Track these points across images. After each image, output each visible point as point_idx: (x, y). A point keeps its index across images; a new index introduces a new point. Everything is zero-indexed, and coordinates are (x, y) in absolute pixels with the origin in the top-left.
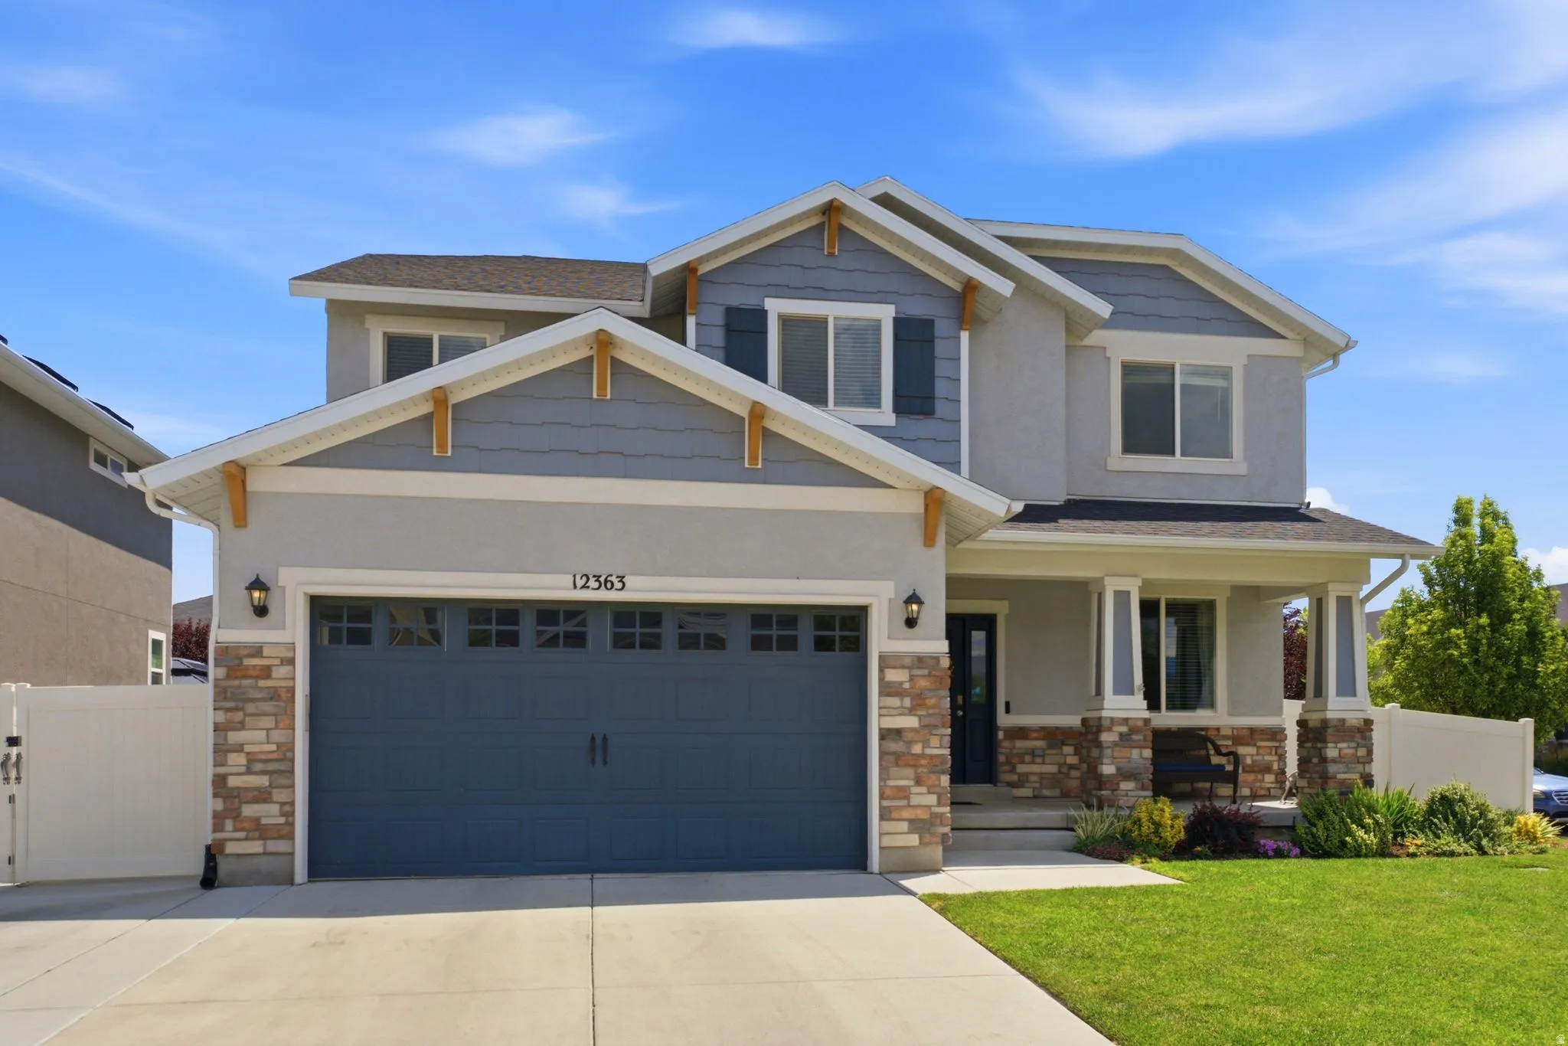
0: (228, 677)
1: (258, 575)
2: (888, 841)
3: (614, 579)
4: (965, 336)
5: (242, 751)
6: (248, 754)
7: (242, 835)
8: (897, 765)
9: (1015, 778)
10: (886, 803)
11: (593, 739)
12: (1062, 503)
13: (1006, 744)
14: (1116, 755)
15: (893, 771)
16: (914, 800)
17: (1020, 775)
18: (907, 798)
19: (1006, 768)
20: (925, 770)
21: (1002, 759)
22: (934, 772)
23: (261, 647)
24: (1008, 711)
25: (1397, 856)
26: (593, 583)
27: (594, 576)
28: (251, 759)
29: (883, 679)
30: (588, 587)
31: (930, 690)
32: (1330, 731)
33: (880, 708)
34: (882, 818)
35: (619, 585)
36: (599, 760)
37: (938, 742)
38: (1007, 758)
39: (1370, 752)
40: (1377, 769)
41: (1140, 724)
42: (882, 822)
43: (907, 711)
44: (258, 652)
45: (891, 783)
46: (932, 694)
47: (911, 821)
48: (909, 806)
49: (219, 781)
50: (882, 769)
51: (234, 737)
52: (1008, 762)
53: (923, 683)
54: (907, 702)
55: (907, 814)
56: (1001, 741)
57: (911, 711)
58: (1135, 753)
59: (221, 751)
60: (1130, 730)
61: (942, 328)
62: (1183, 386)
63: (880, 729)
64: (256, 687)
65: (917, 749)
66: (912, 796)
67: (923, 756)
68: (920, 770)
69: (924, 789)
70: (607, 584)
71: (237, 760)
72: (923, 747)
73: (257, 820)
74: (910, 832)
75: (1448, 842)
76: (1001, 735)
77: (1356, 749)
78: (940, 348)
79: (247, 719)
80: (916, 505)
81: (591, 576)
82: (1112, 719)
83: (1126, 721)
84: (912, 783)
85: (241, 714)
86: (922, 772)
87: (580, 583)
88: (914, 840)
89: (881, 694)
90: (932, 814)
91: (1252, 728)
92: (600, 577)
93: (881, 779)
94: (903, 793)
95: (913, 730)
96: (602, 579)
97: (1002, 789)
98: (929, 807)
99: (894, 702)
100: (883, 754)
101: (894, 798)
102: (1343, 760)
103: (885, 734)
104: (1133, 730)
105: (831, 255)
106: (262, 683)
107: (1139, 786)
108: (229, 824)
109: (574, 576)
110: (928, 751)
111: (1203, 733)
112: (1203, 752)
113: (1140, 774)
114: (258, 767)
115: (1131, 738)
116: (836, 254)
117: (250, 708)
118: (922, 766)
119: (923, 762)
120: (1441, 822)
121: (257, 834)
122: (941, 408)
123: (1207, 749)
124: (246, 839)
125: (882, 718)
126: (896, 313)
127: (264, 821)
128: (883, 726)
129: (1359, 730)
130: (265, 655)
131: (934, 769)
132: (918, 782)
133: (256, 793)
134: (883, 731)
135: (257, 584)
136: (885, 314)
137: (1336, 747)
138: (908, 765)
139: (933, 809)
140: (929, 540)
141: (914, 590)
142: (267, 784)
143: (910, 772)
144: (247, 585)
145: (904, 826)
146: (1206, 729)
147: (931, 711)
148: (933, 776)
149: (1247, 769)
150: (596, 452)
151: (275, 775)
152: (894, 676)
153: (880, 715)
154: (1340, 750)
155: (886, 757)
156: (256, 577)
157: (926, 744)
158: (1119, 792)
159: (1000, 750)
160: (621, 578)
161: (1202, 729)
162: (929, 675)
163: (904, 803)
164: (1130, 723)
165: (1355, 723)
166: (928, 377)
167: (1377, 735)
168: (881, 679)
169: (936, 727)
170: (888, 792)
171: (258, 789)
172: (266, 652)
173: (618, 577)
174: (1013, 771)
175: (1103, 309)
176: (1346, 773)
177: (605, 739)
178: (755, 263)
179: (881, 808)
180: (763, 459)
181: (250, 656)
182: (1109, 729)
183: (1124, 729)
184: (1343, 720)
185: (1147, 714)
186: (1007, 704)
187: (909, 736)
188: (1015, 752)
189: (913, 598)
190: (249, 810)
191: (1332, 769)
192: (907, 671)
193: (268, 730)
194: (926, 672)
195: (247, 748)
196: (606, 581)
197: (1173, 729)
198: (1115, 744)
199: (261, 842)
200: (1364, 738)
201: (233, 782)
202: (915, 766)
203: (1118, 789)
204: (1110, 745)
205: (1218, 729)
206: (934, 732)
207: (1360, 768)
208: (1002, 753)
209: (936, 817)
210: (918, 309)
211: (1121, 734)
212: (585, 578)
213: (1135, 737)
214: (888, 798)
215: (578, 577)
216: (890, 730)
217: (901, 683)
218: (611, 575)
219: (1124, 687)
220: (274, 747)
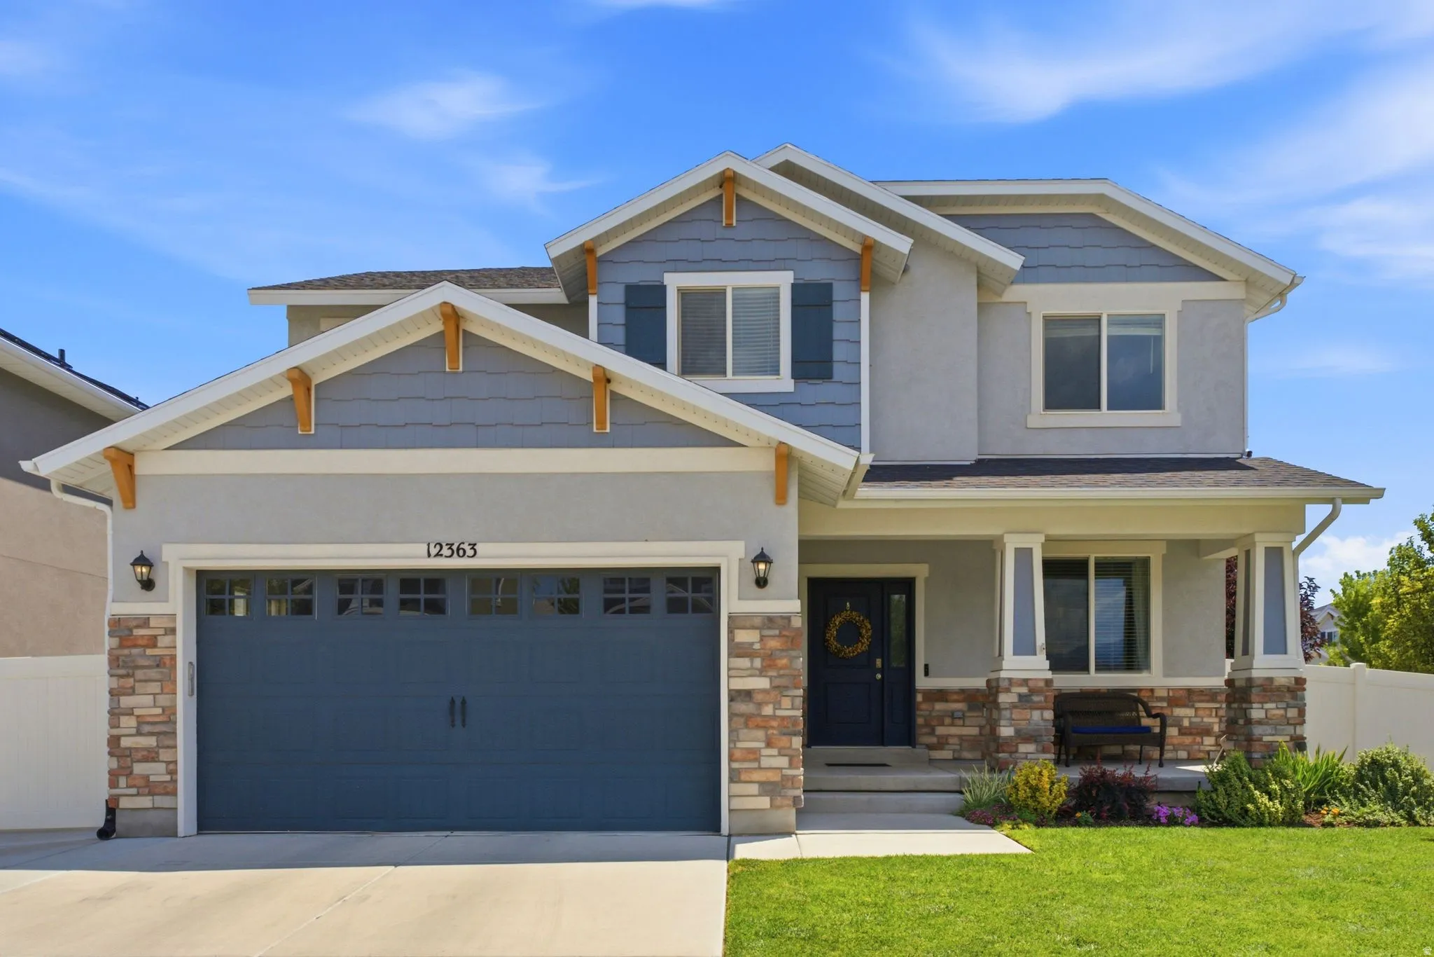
0: (121, 646)
1: (142, 552)
2: (738, 804)
3: (466, 546)
5: (132, 714)
6: (138, 717)
7: (134, 791)
8: (747, 726)
9: (934, 740)
10: (735, 765)
11: (453, 702)
12: (973, 462)
13: (924, 706)
14: (1015, 716)
15: (744, 733)
16: (765, 762)
17: (939, 737)
18: (757, 760)
19: (925, 730)
20: (775, 732)
21: (920, 721)
22: (784, 734)
23: (149, 618)
24: (927, 674)
26: (446, 551)
27: (447, 545)
28: (141, 721)
29: (733, 640)
30: (441, 555)
31: (782, 650)
32: (1254, 690)
33: (729, 669)
34: (731, 780)
35: (470, 552)
36: (458, 722)
37: (790, 704)
38: (925, 720)
39: (1302, 713)
41: (1042, 684)
42: (732, 785)
43: (758, 672)
44: (145, 623)
45: (739, 745)
46: (784, 654)
47: (761, 783)
48: (760, 768)
49: (114, 741)
50: (731, 731)
51: (126, 701)
52: (927, 724)
53: (773, 644)
54: (758, 663)
55: (757, 776)
56: (920, 703)
57: (761, 673)
58: (1036, 715)
59: (115, 714)
60: (1030, 690)
63: (730, 691)
64: (144, 655)
65: (768, 710)
66: (762, 758)
67: (774, 717)
68: (770, 732)
69: (774, 752)
70: (459, 552)
71: (128, 723)
72: (775, 709)
73: (146, 778)
74: (760, 795)
76: (919, 697)
77: (1285, 709)
79: (137, 684)
80: (765, 463)
81: (444, 544)
82: (1009, 680)
83: (1026, 681)
84: (762, 745)
85: (131, 680)
86: (773, 733)
87: (434, 551)
88: (764, 802)
89: (730, 655)
90: (783, 776)
91: (1189, 689)
92: (453, 544)
93: (730, 741)
94: (754, 755)
95: (764, 691)
96: (455, 548)
97: (920, 752)
98: (781, 769)
99: (744, 663)
100: (732, 716)
101: (744, 760)
102: (1270, 722)
103: (735, 696)
104: (1034, 691)
106: (149, 652)
107: (1040, 748)
108: (123, 781)
109: (429, 545)
110: (779, 713)
111: (1136, 694)
112: (1134, 714)
113: (1041, 736)
114: (146, 729)
115: (1032, 700)
117: (139, 674)
118: (773, 728)
119: (775, 724)
121: (147, 790)
122: (839, 371)
123: (1137, 711)
124: (138, 794)
125: (731, 680)
127: (152, 778)
128: (732, 688)
129: (1289, 689)
130: (151, 625)
131: (785, 730)
132: (769, 744)
133: (145, 753)
134: (733, 693)
135: (142, 560)
137: (1262, 708)
138: (758, 727)
139: (784, 771)
140: (781, 498)
141: (762, 549)
142: (155, 744)
143: (760, 734)
144: (132, 561)
145: (754, 789)
146: (1139, 690)
147: (782, 672)
148: (785, 738)
149: (1183, 731)
150: (449, 423)
151: (161, 737)
152: (743, 636)
153: (729, 677)
154: (1267, 711)
155: (735, 719)
156: (139, 554)
157: (777, 706)
158: (1017, 755)
159: (919, 713)
160: (473, 546)
161: (1134, 690)
162: (780, 636)
163: (755, 765)
164: (1031, 684)
165: (1284, 682)
168: (731, 639)
169: (786, 688)
170: (738, 754)
171: (148, 749)
172: (152, 623)
173: (470, 545)
174: (932, 733)
176: (1273, 735)
177: (464, 702)
179: (731, 770)
180: (611, 423)
181: (138, 627)
182: (1008, 691)
183: (1024, 690)
184: (1271, 679)
185: (1049, 675)
186: (927, 667)
187: (759, 697)
188: (934, 714)
189: (762, 557)
190: (139, 769)
191: (1257, 731)
192: (758, 631)
193: (154, 694)
194: (777, 632)
195: (137, 712)
196: (458, 549)
197: (1102, 691)
198: (1014, 706)
199: (151, 798)
200: (1295, 698)
201: (125, 742)
202: (765, 728)
203: (1016, 752)
204: (1008, 706)
205: (1152, 690)
206: (785, 693)
207: (1290, 730)
208: (921, 716)
209: (788, 779)
211: (1020, 696)
212: (438, 547)
213: (1036, 698)
214: (736, 761)
215: (432, 546)
216: (739, 692)
217: (752, 644)
218: (463, 543)
219: (1024, 646)
220: (159, 711)
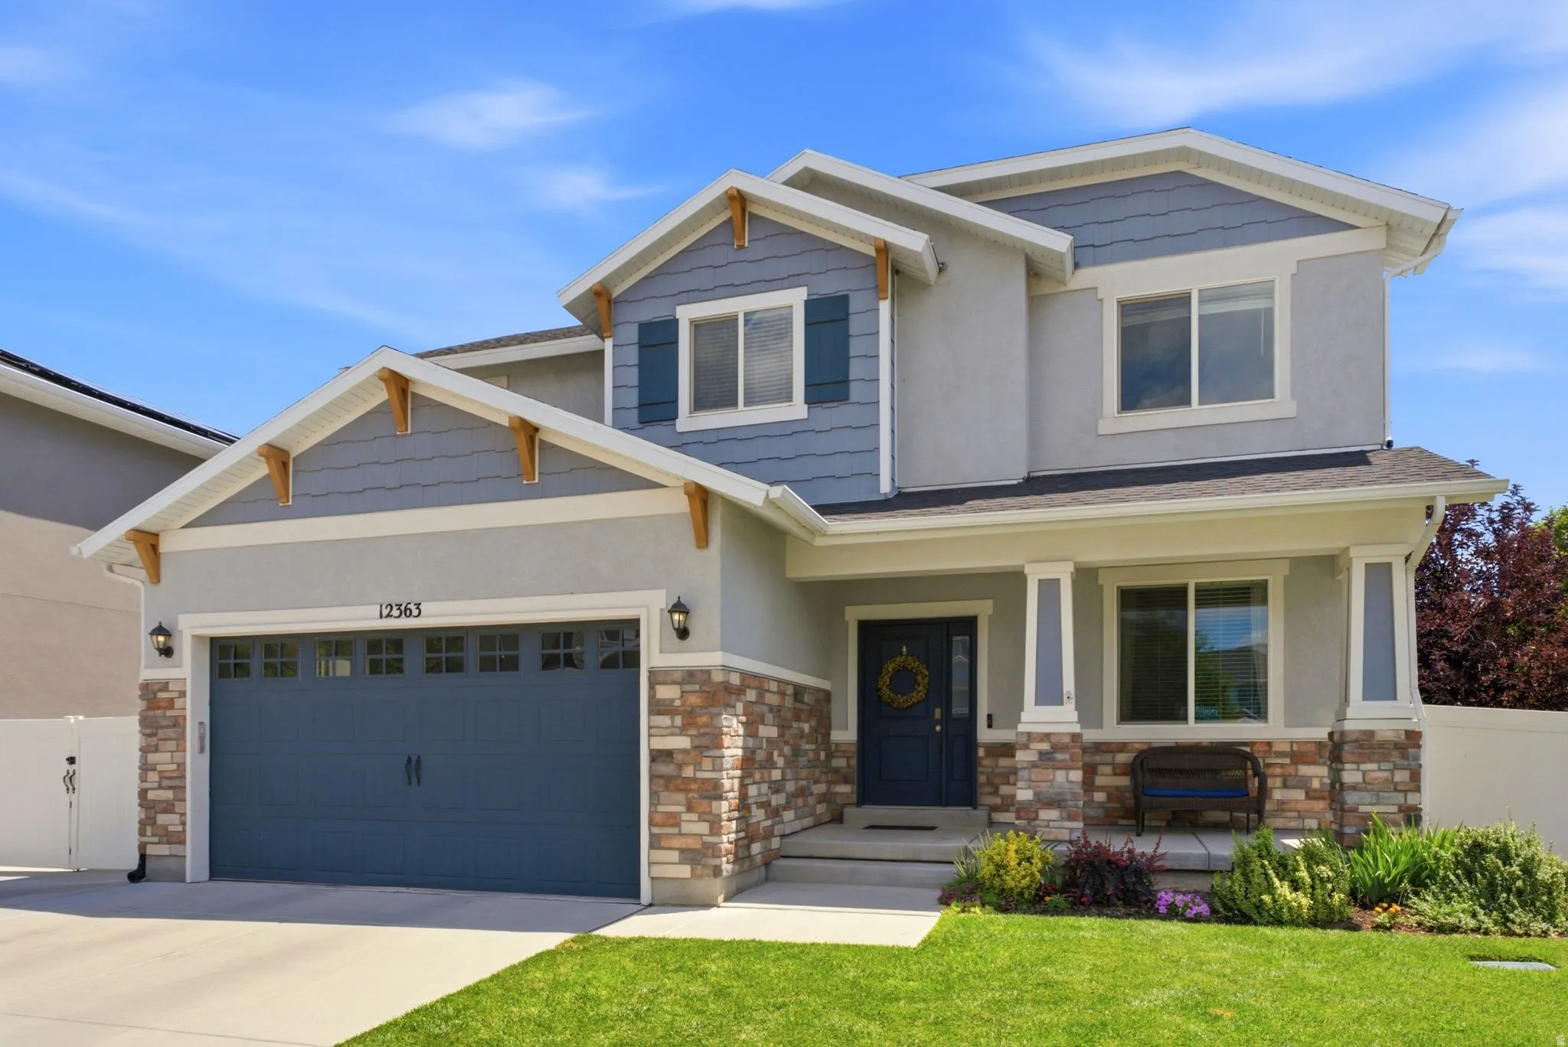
0: (149, 708)
1: (160, 623)
2: (658, 871)
3: (412, 607)
4: (885, 307)
5: (155, 770)
6: (160, 772)
7: (156, 839)
8: (667, 788)
9: (998, 801)
10: (655, 830)
11: (409, 760)
12: (1021, 481)
13: (987, 762)
14: (1033, 777)
15: (664, 795)
16: (686, 828)
17: (1003, 797)
18: (677, 825)
19: (988, 789)
20: (695, 795)
21: (982, 779)
22: (706, 798)
23: (168, 682)
24: (990, 726)
25: (1355, 928)
26: (395, 612)
27: (396, 605)
28: (163, 776)
29: (655, 696)
30: (391, 616)
31: (701, 707)
32: (1346, 747)
33: (650, 728)
34: (652, 846)
35: (415, 612)
36: (414, 780)
37: (711, 765)
38: (988, 778)
39: (1416, 776)
40: (1428, 800)
41: (1067, 740)
42: (651, 851)
43: (678, 731)
44: (165, 687)
45: (661, 808)
46: (705, 711)
47: (682, 851)
48: (680, 834)
49: (143, 793)
50: (653, 794)
51: (152, 758)
52: (990, 783)
53: (694, 700)
54: (678, 721)
55: (678, 843)
56: (982, 758)
57: (682, 731)
58: (1060, 776)
59: (145, 768)
60: (1052, 747)
61: (856, 304)
62: (1201, 318)
63: (651, 751)
64: (164, 716)
65: (688, 772)
66: (682, 823)
67: (694, 780)
68: (691, 795)
69: (694, 816)
70: (406, 612)
71: (153, 777)
72: (695, 770)
73: (165, 827)
74: (680, 863)
75: (1459, 911)
76: (981, 752)
77: (1392, 771)
78: (855, 325)
79: (160, 742)
80: (680, 504)
81: (393, 605)
82: (1029, 734)
83: (1046, 737)
84: (682, 809)
85: (155, 739)
86: (693, 797)
87: (385, 612)
88: (685, 871)
89: (651, 713)
90: (704, 843)
91: (1320, 742)
92: (401, 605)
93: (651, 804)
94: (674, 820)
95: (685, 751)
96: (403, 608)
97: (981, 814)
98: (701, 835)
99: (665, 721)
100: (653, 777)
101: (664, 825)
102: (1370, 787)
103: (656, 756)
104: (1057, 748)
105: (741, 247)
106: (169, 713)
107: (1065, 815)
108: (149, 830)
109: (381, 606)
110: (700, 775)
111: (1247, 749)
113: (1066, 801)
114: (166, 783)
115: (1054, 757)
116: (746, 245)
117: (161, 733)
118: (692, 790)
119: (694, 786)
120: (1461, 882)
121: (165, 839)
122: (856, 391)
123: (1245, 769)
124: (159, 843)
125: (652, 739)
126: (808, 295)
127: (171, 828)
128: (652, 747)
129: (1397, 746)
130: (170, 689)
131: (706, 794)
132: (690, 809)
133: (165, 805)
134: (654, 753)
135: (160, 630)
136: (795, 299)
137: (1358, 769)
138: (678, 790)
139: (704, 837)
140: (703, 539)
141: (679, 598)
142: (172, 797)
143: (681, 797)
144: (150, 632)
145: (675, 856)
146: (1252, 744)
147: (702, 731)
148: (705, 803)
149: (1311, 794)
150: (399, 486)
151: (177, 790)
152: (665, 692)
153: (650, 735)
154: (1364, 773)
155: (656, 781)
156: (158, 624)
157: (698, 766)
158: (1038, 822)
159: (980, 769)
160: (418, 605)
161: (1245, 744)
162: (701, 691)
163: (675, 830)
164: (1054, 739)
165: (1390, 736)
166: (843, 359)
167: (1430, 756)
168: (652, 696)
169: (707, 748)
170: (658, 818)
171: (167, 802)
172: (171, 687)
173: (415, 605)
174: (996, 792)
175: (1059, 242)
176: (1374, 804)
177: (419, 761)
178: (668, 273)
179: (652, 835)
180: (540, 473)
181: (161, 690)
182: (1026, 747)
183: (1045, 746)
184: (1371, 734)
185: (1077, 729)
186: (990, 717)
187: (678, 757)
188: (997, 771)
189: (679, 607)
190: (162, 819)
191: (1351, 798)
192: (678, 687)
193: (172, 752)
194: (697, 687)
195: (159, 768)
196: (406, 609)
197: (1203, 744)
198: (1034, 765)
199: (168, 846)
200: (1405, 757)
201: (151, 795)
202: (685, 791)
203: (1036, 819)
204: (1025, 765)
205: (1269, 744)
206: (706, 754)
207: (1399, 798)
208: (983, 773)
209: (708, 847)
210: (831, 286)
211: (1041, 753)
212: (389, 607)
213: (1059, 756)
214: (656, 825)
215: (384, 607)
216: (660, 751)
217: (673, 700)
218: (410, 603)
219: (1049, 694)
220: (175, 767)
